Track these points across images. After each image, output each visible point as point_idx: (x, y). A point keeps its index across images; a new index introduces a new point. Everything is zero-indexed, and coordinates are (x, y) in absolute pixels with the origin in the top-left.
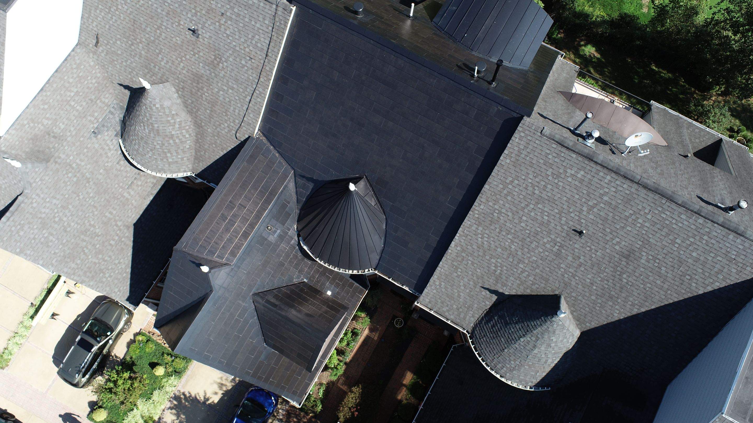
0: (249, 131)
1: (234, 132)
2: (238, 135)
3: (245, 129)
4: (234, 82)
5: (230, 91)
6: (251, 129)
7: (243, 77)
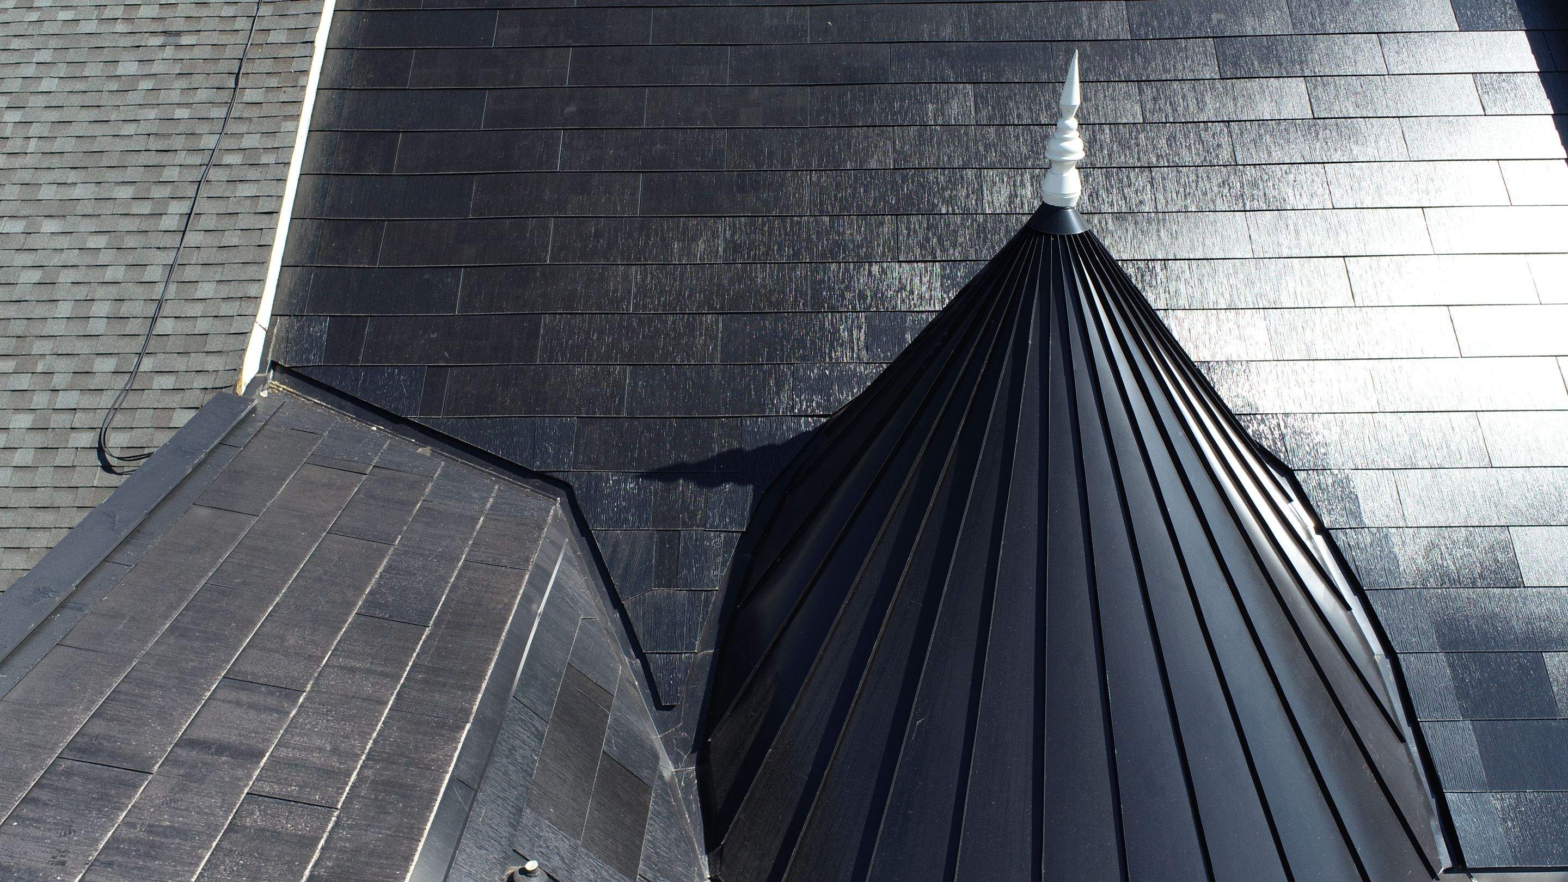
0: (201, 382)
1: (88, 439)
2: (116, 441)
3: (167, 382)
4: (72, 176)
5: (50, 226)
6: (213, 363)
7: (130, 129)
